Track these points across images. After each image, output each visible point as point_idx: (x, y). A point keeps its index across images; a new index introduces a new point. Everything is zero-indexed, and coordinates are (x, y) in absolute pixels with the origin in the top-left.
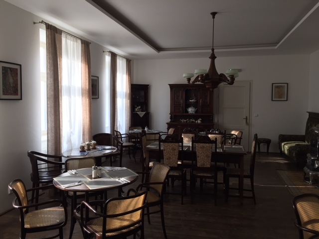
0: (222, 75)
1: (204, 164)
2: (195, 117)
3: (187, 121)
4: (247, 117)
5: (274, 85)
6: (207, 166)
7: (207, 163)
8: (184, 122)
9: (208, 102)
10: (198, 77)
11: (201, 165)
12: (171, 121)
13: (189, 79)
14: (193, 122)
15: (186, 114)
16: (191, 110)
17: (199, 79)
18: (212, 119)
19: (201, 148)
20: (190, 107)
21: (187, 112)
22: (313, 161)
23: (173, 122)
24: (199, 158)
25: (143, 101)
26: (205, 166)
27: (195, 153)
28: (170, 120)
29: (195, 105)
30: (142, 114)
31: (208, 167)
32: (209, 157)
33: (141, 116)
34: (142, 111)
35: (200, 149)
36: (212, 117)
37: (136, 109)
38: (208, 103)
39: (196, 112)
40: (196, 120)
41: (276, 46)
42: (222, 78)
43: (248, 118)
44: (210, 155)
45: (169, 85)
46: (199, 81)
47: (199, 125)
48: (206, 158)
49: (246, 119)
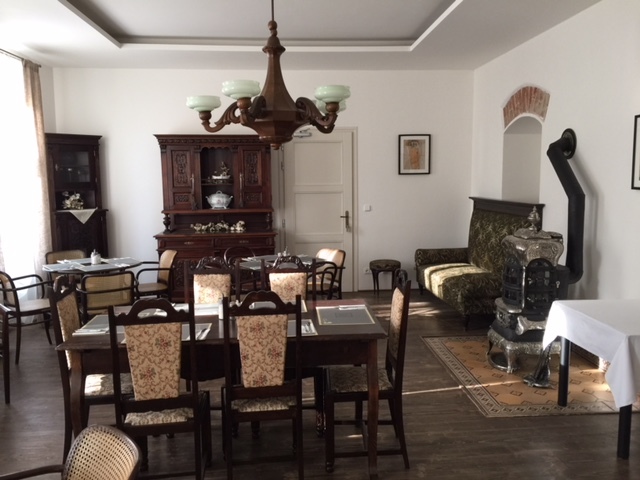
0: (303, 103)
1: (264, 379)
2: (229, 217)
3: (207, 230)
4: (347, 213)
5: (403, 138)
6: (273, 384)
7: (274, 373)
8: (201, 230)
9: (260, 179)
10: (233, 107)
11: (255, 382)
12: (167, 231)
13: (206, 116)
14: (223, 230)
15: (205, 211)
16: (217, 201)
17: (238, 113)
18: (271, 222)
19: (253, 329)
20: (214, 193)
21: (207, 205)
22: (514, 317)
23: (171, 232)
24: (249, 362)
25: (88, 179)
26: (268, 384)
27: (235, 347)
28: (164, 228)
29: (227, 188)
30: (84, 215)
31: (277, 386)
32: (278, 354)
33: (84, 220)
34: (86, 206)
35: (250, 335)
36: (271, 217)
37: (68, 202)
38: (260, 183)
39: (231, 205)
40: (230, 226)
41: (411, 45)
42: (304, 111)
43: (350, 215)
44: (282, 349)
45: (157, 136)
46: (236, 120)
47: (238, 237)
48: (268, 360)
49: (347, 217)
